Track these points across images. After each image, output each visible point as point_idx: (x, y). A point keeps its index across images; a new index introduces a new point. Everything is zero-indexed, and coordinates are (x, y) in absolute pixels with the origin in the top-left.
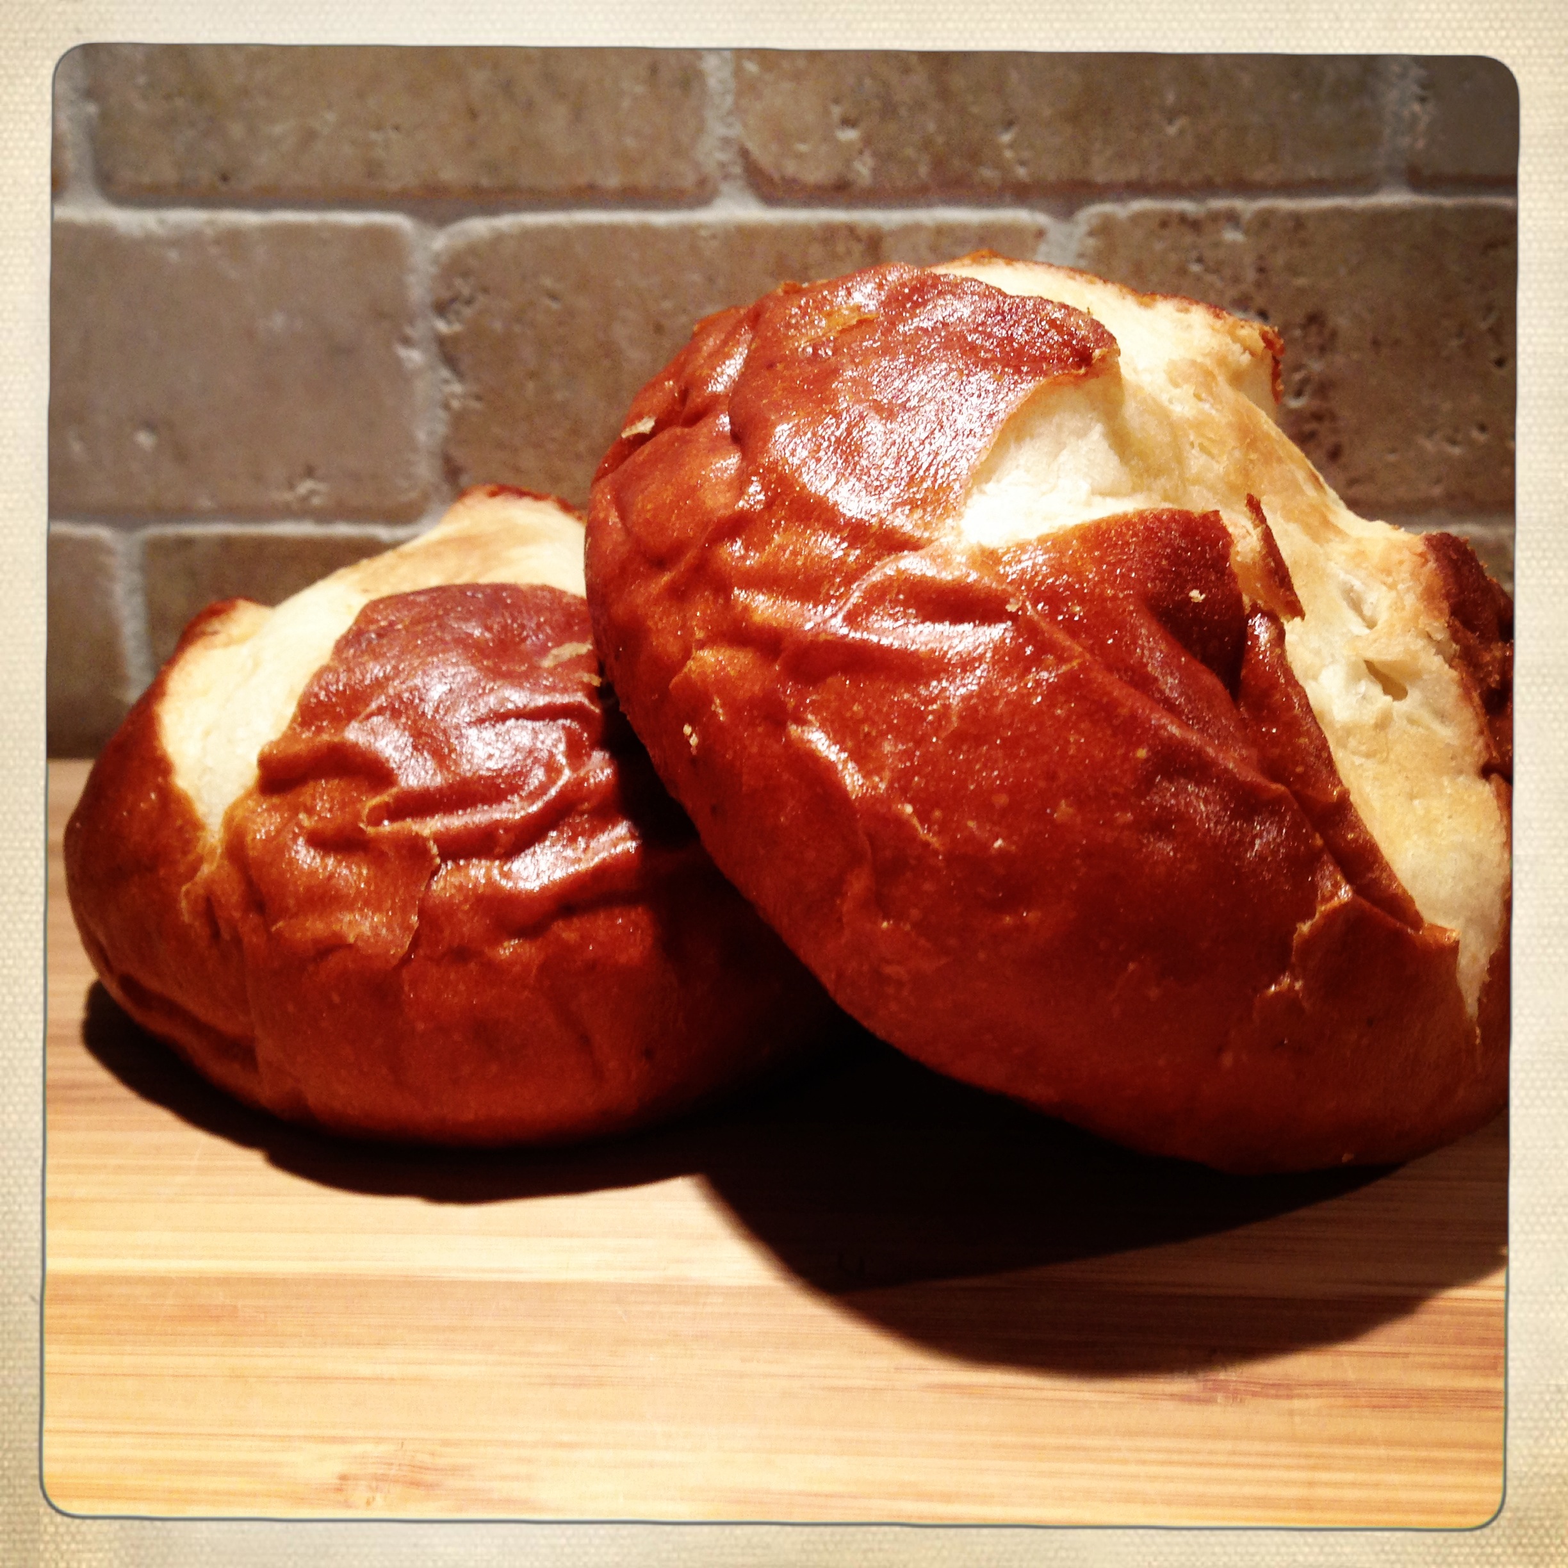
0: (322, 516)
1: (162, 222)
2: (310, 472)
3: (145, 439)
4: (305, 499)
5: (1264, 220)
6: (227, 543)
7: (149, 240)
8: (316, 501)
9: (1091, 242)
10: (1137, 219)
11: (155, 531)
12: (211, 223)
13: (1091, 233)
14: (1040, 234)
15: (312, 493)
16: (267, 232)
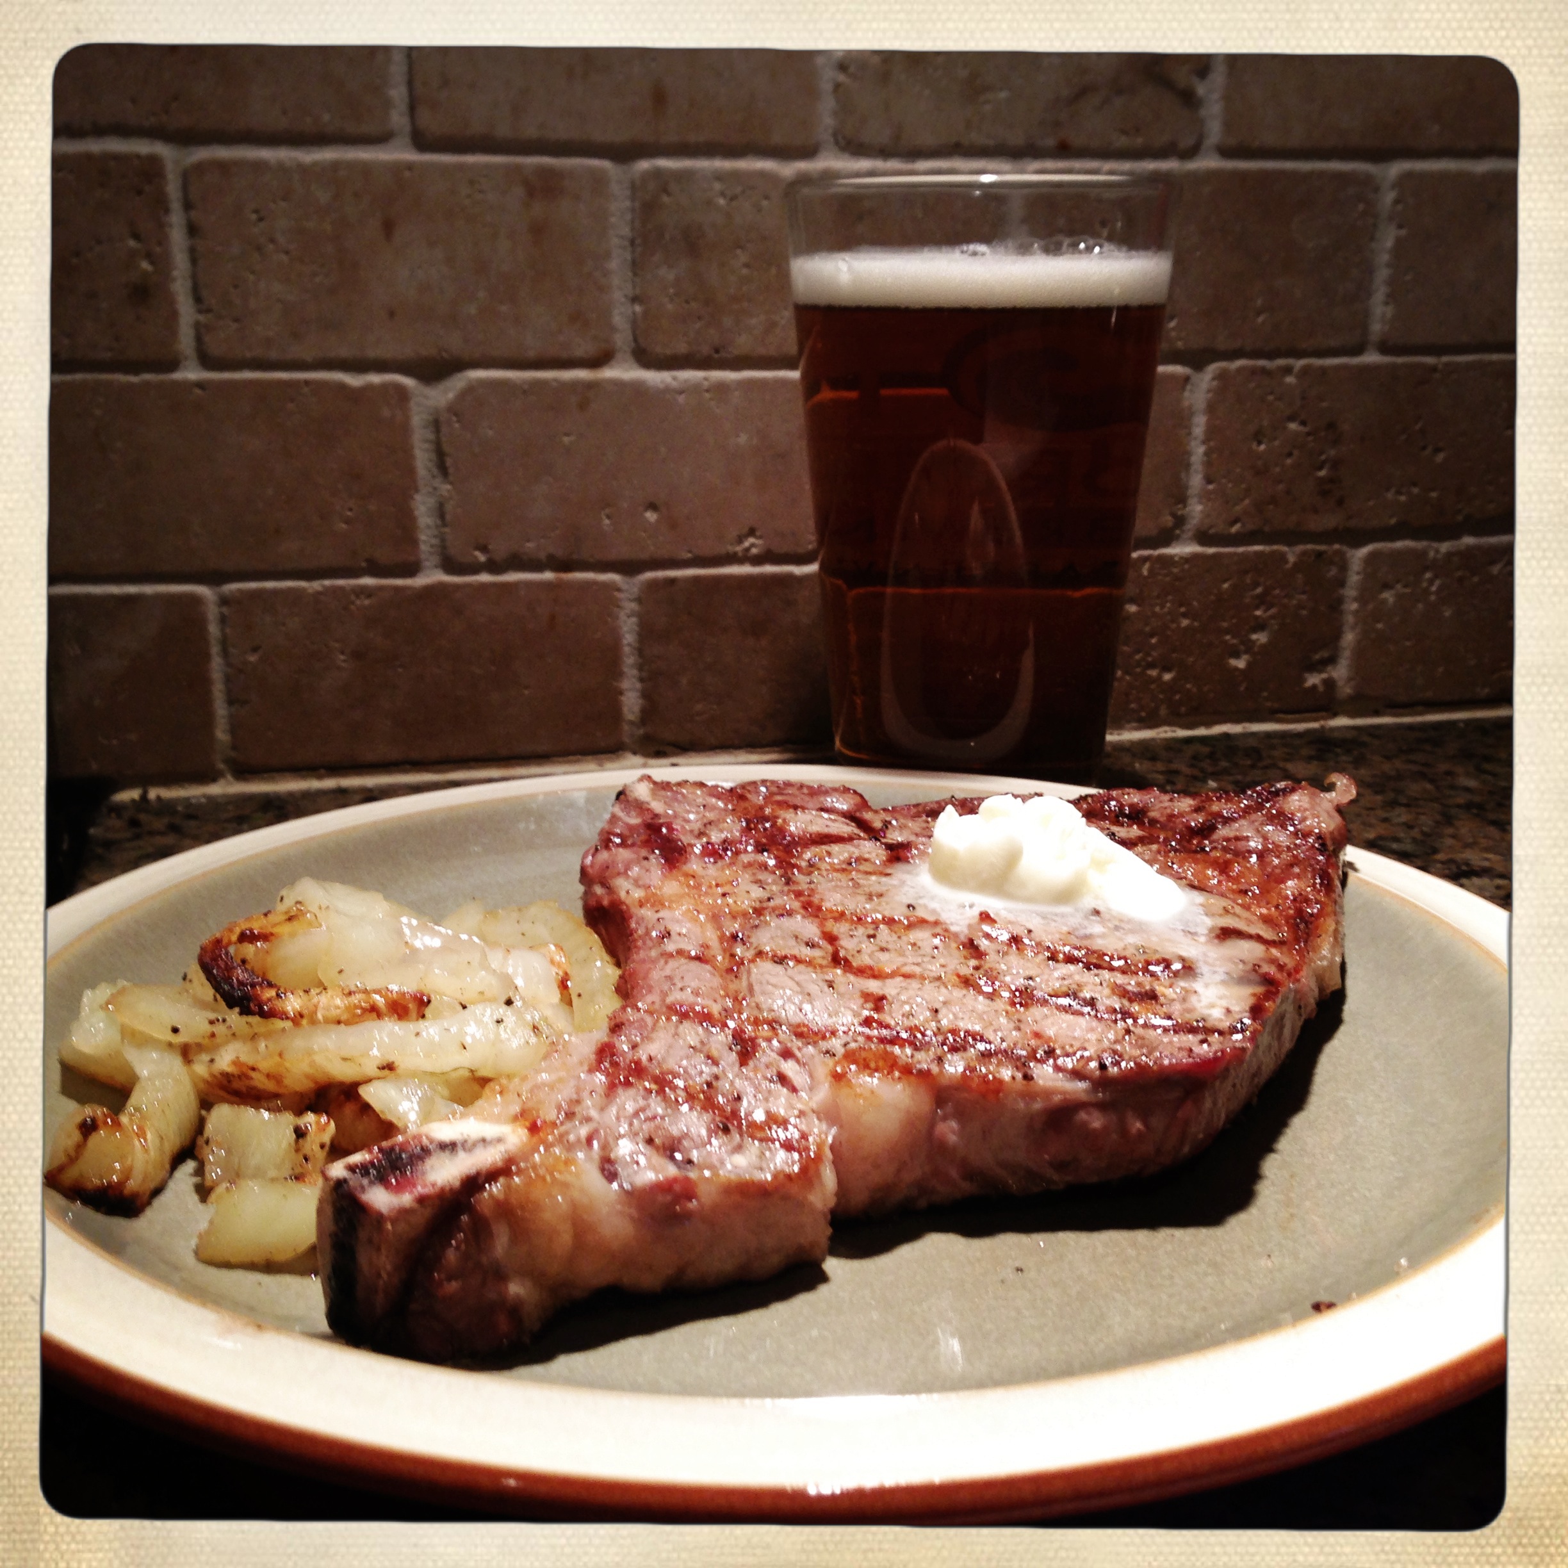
0: (758, 560)
1: (675, 379)
2: (752, 532)
3: (651, 516)
4: (747, 550)
5: (1305, 371)
6: (696, 579)
7: (667, 390)
8: (754, 551)
9: (1215, 383)
10: (1239, 370)
11: (649, 575)
12: (706, 379)
13: (1214, 379)
14: (1187, 379)
15: (753, 545)
16: (741, 384)
